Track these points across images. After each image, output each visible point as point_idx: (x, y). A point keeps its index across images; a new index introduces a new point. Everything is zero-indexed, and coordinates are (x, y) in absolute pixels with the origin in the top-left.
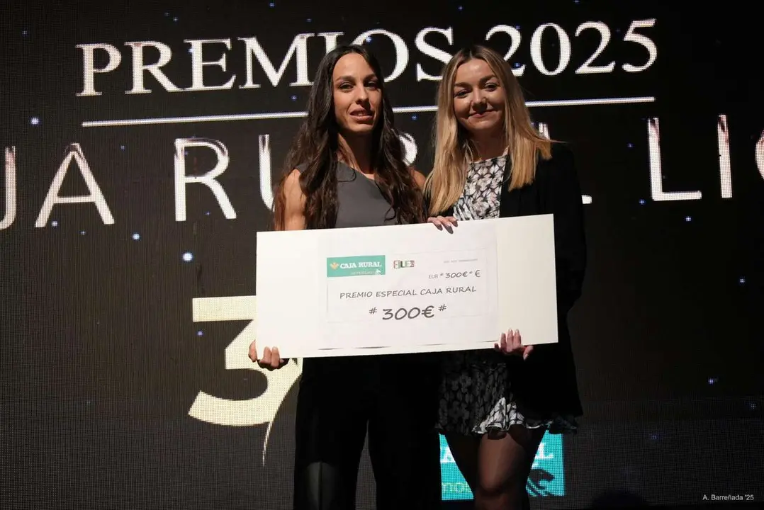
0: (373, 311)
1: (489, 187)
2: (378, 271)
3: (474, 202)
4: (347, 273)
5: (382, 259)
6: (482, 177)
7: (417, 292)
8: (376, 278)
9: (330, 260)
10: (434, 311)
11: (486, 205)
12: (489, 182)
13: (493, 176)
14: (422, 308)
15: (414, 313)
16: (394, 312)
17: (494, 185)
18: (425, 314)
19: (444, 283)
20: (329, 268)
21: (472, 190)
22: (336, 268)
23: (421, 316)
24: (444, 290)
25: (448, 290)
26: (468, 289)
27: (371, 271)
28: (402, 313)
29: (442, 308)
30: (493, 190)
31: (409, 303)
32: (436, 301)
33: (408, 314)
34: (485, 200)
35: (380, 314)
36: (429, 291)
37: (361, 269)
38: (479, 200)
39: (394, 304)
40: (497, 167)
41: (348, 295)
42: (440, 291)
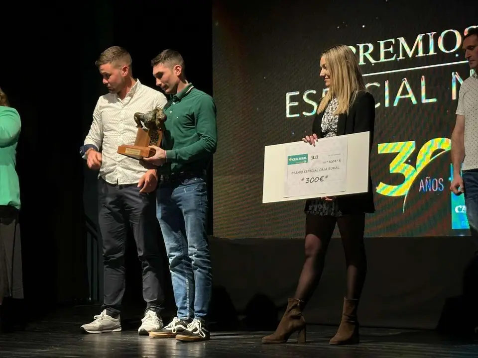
0: (303, 180)
2: (305, 161)
4: (294, 163)
7: (318, 170)
10: (324, 178)
14: (320, 177)
15: (317, 179)
16: (310, 180)
18: (321, 180)
19: (328, 165)
20: (288, 161)
24: (328, 169)
26: (336, 168)
28: (313, 180)
29: (327, 177)
31: (316, 175)
32: (324, 173)
35: (305, 181)
36: (322, 169)
37: (300, 161)
39: (309, 176)
41: (294, 173)
42: (326, 169)
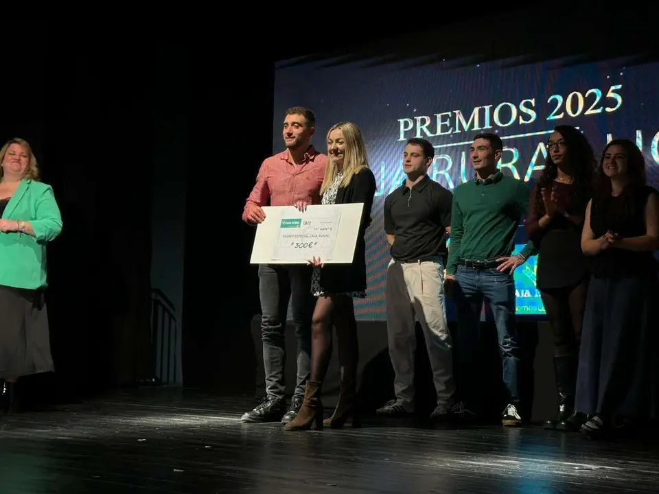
8: (297, 228)
27: (295, 226)
37: (293, 225)
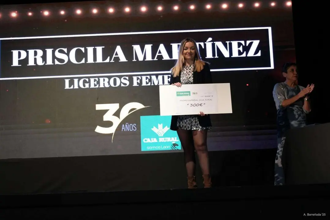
0: (188, 104)
1: (189, 72)
3: (186, 75)
4: (182, 95)
5: (189, 92)
6: (187, 69)
7: (198, 100)
9: (177, 92)
10: (202, 105)
11: (189, 76)
12: (189, 71)
13: (190, 69)
14: (200, 104)
16: (193, 105)
17: (191, 71)
18: (200, 105)
19: (204, 98)
20: (177, 94)
21: (185, 72)
22: (179, 94)
23: (199, 106)
25: (206, 100)
26: (210, 100)
29: (204, 104)
30: (191, 73)
31: (196, 102)
32: (203, 102)
33: (196, 105)
34: (189, 75)
35: (190, 105)
36: (201, 100)
37: (185, 95)
38: (187, 75)
39: (193, 103)
40: (191, 68)
41: (182, 101)
42: (204, 100)
